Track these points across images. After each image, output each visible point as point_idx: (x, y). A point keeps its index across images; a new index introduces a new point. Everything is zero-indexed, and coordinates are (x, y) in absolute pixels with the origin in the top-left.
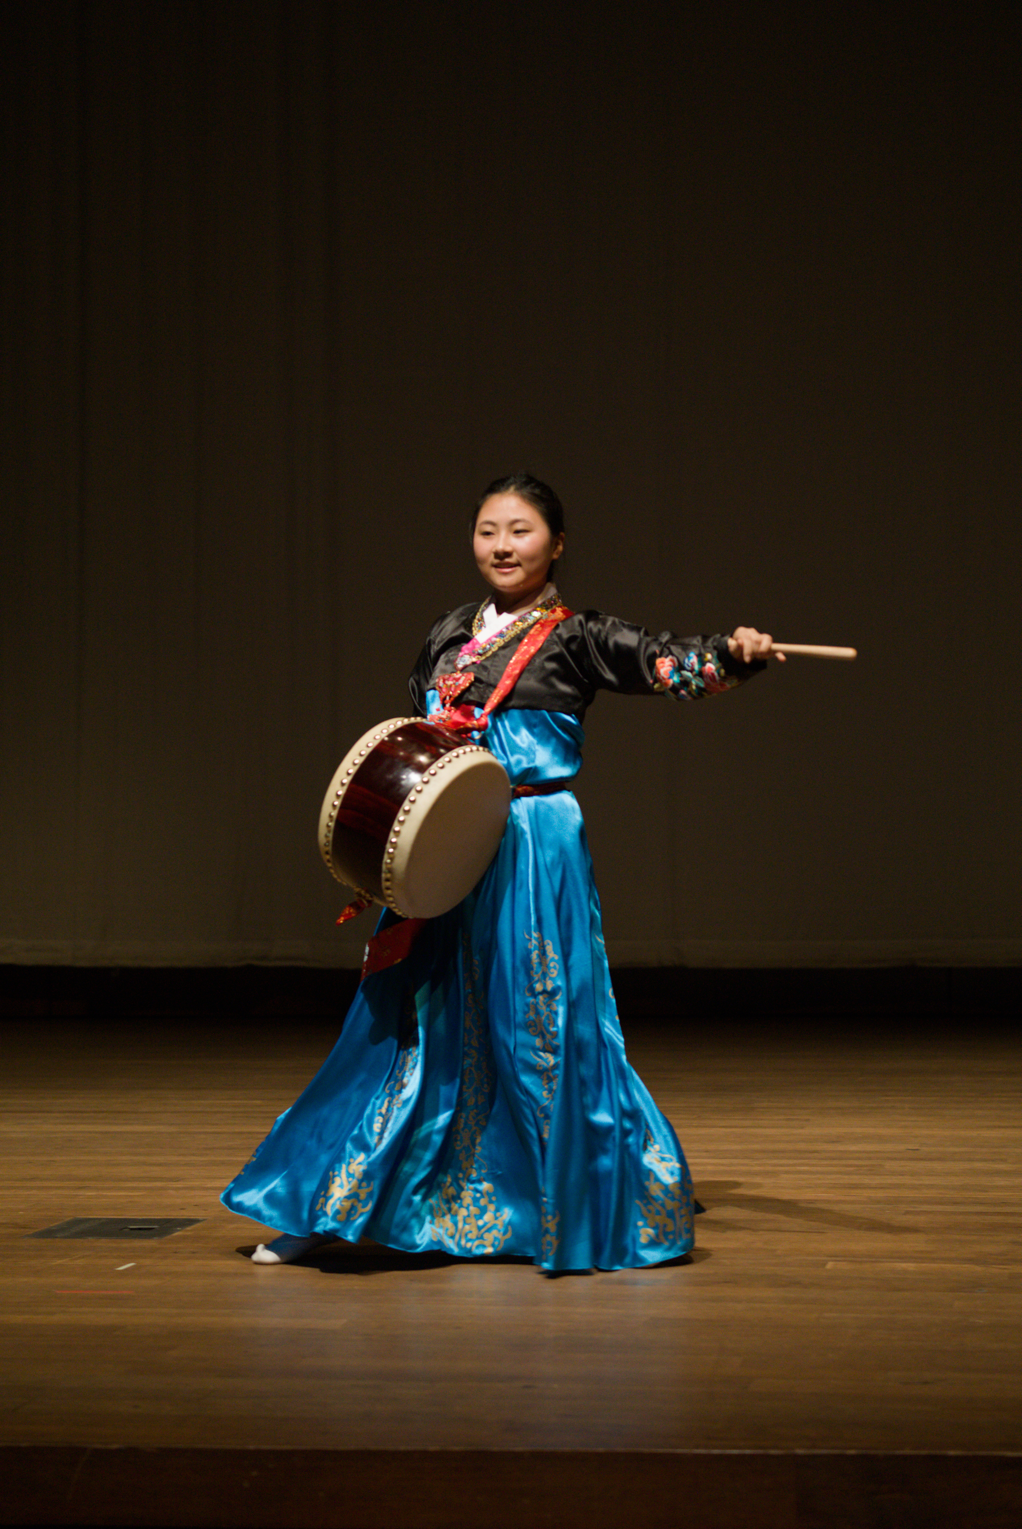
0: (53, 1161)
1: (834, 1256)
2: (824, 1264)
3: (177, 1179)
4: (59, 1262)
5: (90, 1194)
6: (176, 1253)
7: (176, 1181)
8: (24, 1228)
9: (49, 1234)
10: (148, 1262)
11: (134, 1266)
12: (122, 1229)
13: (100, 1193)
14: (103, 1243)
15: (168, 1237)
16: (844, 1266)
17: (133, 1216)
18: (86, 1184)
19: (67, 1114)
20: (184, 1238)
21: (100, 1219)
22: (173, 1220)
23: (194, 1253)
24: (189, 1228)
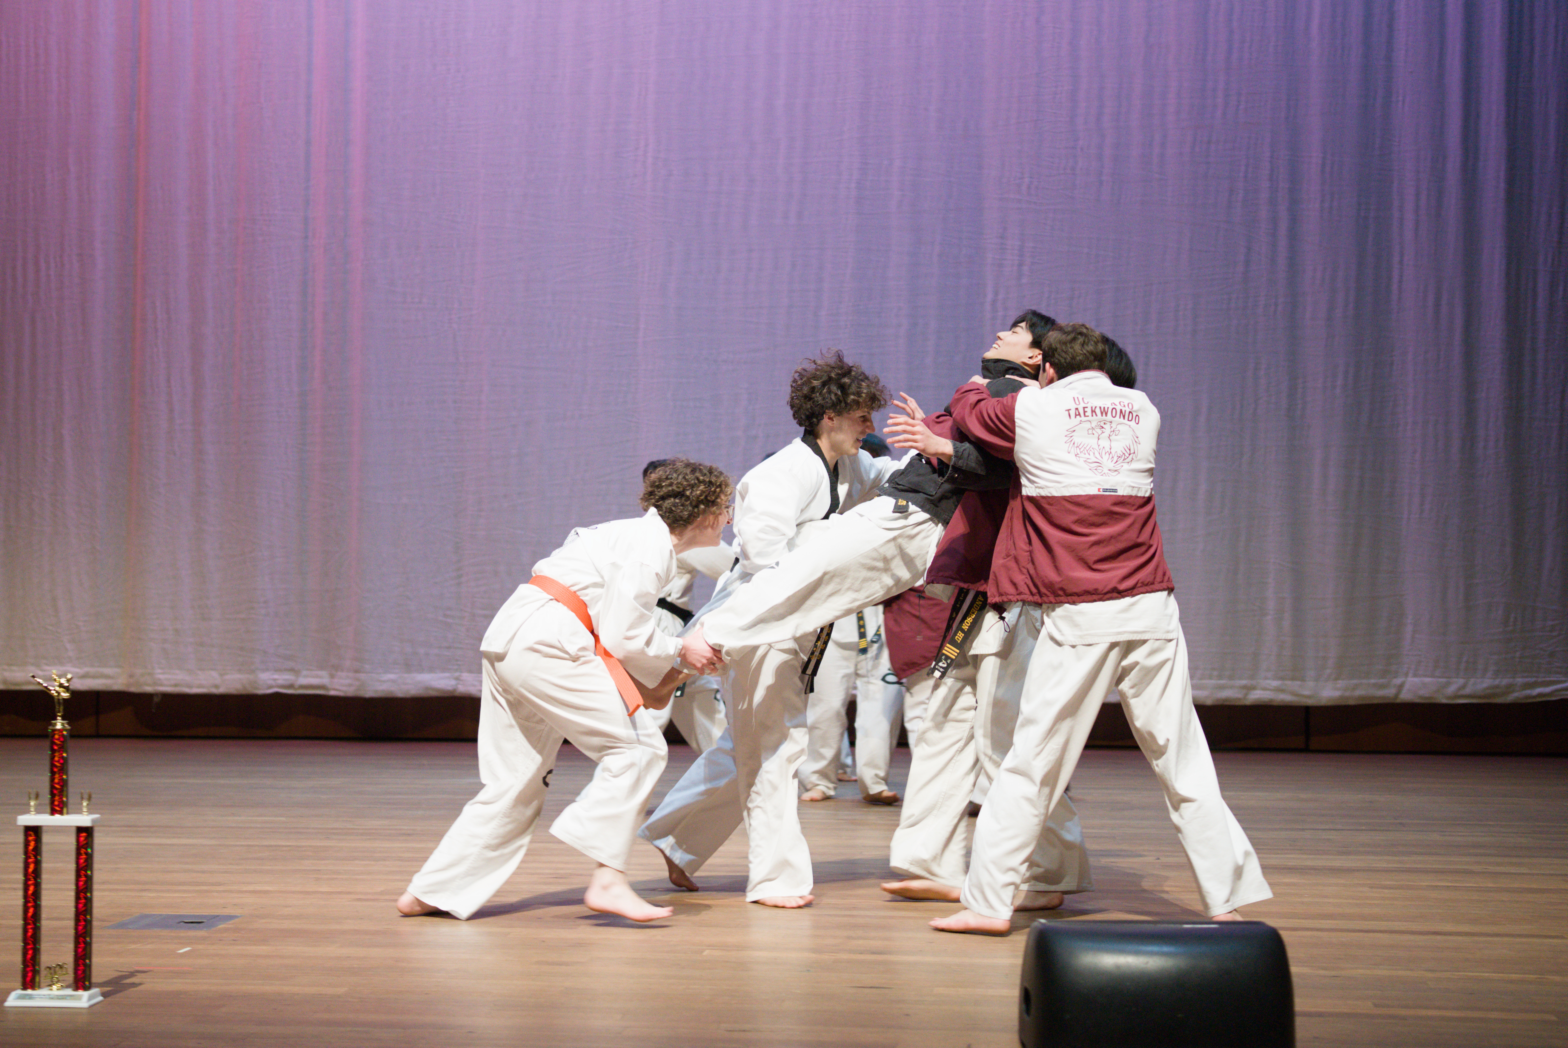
0: (118, 868)
1: (711, 946)
2: (703, 952)
3: (219, 884)
4: (133, 946)
5: (152, 895)
6: (220, 940)
7: (218, 886)
8: (102, 921)
9: (122, 926)
10: (200, 947)
11: (188, 951)
12: (179, 923)
13: (161, 894)
14: (164, 933)
15: (214, 929)
16: (717, 953)
17: (186, 912)
18: (147, 887)
19: (125, 828)
20: (226, 930)
21: (161, 915)
22: (218, 916)
23: (234, 940)
24: (230, 922)
